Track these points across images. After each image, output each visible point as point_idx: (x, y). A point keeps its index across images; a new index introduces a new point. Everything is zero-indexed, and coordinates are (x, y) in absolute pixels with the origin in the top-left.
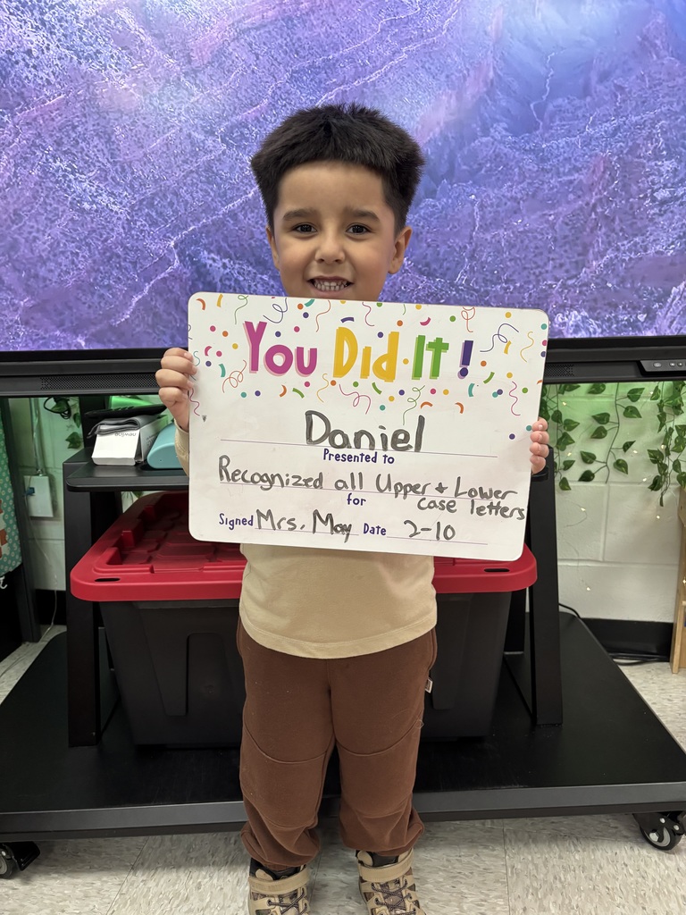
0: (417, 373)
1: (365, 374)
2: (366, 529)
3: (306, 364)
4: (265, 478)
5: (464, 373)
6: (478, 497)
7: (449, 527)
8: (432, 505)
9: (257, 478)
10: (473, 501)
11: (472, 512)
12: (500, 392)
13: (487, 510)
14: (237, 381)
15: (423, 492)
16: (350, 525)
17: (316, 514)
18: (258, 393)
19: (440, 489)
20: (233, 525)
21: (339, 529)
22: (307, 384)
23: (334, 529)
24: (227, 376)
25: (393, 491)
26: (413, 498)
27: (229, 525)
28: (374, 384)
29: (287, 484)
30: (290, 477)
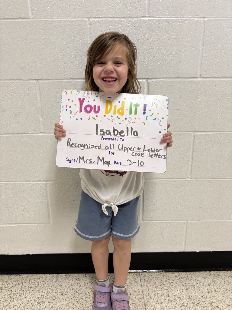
0: (130, 113)
1: (115, 113)
2: (115, 162)
3: (97, 110)
4: (82, 146)
5: (144, 113)
6: (151, 151)
7: (142, 162)
8: (136, 154)
9: (79, 146)
10: (149, 153)
11: (149, 157)
12: (155, 119)
13: (154, 156)
14: (75, 115)
15: (133, 150)
16: (110, 161)
17: (99, 158)
18: (81, 119)
19: (139, 149)
20: (71, 162)
21: (106, 163)
22: (97, 116)
23: (104, 163)
24: (72, 113)
25: (124, 150)
26: (130, 152)
27: (69, 162)
28: (117, 116)
29: (89, 147)
30: (90, 145)
